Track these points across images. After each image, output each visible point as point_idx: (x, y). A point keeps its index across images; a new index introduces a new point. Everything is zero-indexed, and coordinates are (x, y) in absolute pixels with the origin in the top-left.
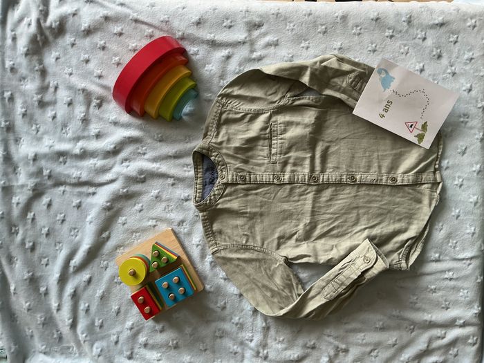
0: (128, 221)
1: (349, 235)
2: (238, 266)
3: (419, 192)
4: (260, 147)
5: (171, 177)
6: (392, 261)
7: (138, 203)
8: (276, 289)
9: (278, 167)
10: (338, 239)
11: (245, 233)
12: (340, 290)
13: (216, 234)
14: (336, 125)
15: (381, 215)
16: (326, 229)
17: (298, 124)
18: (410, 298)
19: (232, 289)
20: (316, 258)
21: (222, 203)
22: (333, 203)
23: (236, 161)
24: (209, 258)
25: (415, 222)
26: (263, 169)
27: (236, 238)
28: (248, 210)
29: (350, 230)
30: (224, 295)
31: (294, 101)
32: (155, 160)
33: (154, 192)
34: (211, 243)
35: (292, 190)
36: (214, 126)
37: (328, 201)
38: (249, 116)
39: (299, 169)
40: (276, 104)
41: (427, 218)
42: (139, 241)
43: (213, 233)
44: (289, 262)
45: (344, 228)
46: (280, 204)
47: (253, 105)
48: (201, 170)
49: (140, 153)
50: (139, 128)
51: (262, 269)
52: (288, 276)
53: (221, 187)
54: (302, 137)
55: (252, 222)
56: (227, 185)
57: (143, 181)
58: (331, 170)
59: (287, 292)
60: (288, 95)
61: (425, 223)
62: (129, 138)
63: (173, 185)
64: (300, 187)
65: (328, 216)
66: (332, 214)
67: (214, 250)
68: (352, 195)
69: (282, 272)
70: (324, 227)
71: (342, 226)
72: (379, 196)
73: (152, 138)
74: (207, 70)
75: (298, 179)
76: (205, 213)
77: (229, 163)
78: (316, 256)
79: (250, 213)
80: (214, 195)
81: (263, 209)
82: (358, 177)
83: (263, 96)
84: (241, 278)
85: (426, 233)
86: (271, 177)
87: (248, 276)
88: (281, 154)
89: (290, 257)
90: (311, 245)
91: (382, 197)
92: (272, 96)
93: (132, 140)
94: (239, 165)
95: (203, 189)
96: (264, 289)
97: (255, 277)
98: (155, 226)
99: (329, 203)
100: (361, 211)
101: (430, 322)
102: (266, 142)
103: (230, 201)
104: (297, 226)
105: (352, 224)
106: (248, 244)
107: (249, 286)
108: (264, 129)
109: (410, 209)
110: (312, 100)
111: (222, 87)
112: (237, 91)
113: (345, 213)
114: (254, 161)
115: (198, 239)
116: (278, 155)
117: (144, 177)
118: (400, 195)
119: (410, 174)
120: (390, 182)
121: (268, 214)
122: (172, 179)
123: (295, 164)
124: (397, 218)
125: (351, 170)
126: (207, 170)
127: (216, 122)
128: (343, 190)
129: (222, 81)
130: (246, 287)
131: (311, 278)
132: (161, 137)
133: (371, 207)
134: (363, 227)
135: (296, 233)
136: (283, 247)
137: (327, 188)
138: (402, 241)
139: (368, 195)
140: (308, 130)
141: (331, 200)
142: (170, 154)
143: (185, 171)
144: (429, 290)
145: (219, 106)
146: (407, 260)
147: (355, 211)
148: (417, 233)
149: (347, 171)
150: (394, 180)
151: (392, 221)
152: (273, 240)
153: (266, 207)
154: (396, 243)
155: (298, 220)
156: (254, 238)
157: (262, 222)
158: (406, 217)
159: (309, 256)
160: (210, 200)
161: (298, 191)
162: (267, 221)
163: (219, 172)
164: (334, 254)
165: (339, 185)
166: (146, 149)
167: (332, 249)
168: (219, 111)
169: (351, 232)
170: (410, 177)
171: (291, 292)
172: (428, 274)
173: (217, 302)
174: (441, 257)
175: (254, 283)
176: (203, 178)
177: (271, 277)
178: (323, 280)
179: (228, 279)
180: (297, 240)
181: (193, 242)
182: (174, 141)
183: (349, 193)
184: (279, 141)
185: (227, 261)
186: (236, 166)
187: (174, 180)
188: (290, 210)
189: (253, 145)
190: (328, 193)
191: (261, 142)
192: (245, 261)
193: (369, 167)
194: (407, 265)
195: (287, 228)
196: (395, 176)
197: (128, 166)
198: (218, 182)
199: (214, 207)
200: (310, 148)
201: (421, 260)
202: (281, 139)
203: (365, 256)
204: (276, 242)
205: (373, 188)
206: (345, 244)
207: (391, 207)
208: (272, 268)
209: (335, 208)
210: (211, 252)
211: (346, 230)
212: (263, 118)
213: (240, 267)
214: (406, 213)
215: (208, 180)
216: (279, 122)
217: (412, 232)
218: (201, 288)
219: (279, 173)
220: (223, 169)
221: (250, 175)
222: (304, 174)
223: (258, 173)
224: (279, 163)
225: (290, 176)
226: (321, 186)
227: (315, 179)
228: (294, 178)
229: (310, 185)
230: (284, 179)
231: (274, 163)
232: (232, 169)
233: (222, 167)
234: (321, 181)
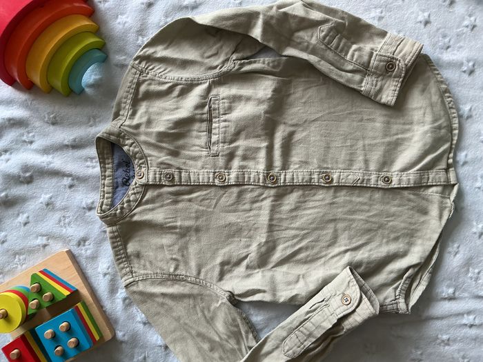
0: (9, 238)
1: (323, 260)
2: (162, 304)
3: (424, 199)
4: (195, 133)
5: (69, 175)
6: (385, 299)
7: (23, 213)
8: (217, 339)
9: (221, 161)
10: (306, 267)
11: (174, 256)
12: (308, 344)
13: (132, 257)
14: (303, 100)
15: (369, 231)
16: (289, 252)
17: (248, 99)
18: (411, 353)
19: (154, 338)
20: (274, 295)
21: (140, 213)
22: (300, 213)
23: (160, 152)
24: (122, 293)
25: (419, 242)
26: (200, 163)
27: (160, 264)
28: (179, 224)
29: (324, 253)
30: (144, 347)
31: (242, 65)
32: (46, 151)
33: (44, 197)
34: (124, 271)
35: (240, 194)
36: (129, 101)
37: (292, 211)
38: (178, 88)
39: (251, 164)
40: (217, 71)
41: (436, 236)
42: (24, 266)
43: (128, 257)
44: (235, 301)
45: (315, 251)
46: (223, 215)
47: (185, 71)
48: (110, 166)
49: (25, 141)
50: (24, 105)
51: (198, 307)
52: (234, 320)
53: (139, 190)
54: (255, 118)
55: (183, 240)
56: (147, 187)
57: (29, 181)
58: (297, 166)
59: (232, 344)
60: (234, 57)
61: (433, 243)
62: (10, 120)
63: (71, 186)
64: (252, 190)
65: (293, 232)
66: (297, 229)
67: (128, 281)
68: (327, 202)
69: (226, 314)
70: (285, 249)
71: (313, 248)
72: (365, 204)
73: (42, 119)
74: (119, 23)
75: (249, 178)
76: (114, 228)
77: (150, 156)
78: (274, 291)
79: (181, 227)
80: (129, 201)
81: (199, 222)
82: (335, 176)
83: (199, 59)
84: (166, 322)
85: (435, 258)
86: (211, 176)
87: (178, 319)
88: (224, 142)
89: (236, 293)
90: (268, 274)
91: (371, 205)
92: (212, 59)
93: (15, 123)
94: (164, 158)
95: (114, 193)
96: (199, 340)
97: (187, 321)
98: (45, 246)
99: (294, 214)
100: (341, 225)
102: (204, 126)
103: (153, 209)
104: (248, 246)
105: (327, 243)
106: (178, 272)
107: (179, 333)
108: (200, 106)
109: (410, 223)
110: (268, 64)
111: (140, 46)
112: (161, 52)
113: (316, 229)
114: (187, 153)
115: (105, 266)
116: (221, 145)
117: (30, 176)
118: (396, 202)
119: (411, 171)
120: (381, 184)
121: (208, 229)
122: (70, 178)
123: (245, 158)
124: (392, 236)
125: (325, 166)
126: (119, 165)
127: (130, 96)
128: (314, 195)
129: (140, 38)
130: (174, 336)
131: (268, 324)
132: (55, 117)
133: (353, 220)
134: (343, 248)
135: (246, 257)
136: (227, 276)
137: (292, 192)
138: (399, 270)
139: (351, 202)
141: (296, 209)
142: (66, 142)
143: (88, 167)
144: (438, 341)
145: (135, 74)
146: (407, 296)
147: (332, 225)
148: (421, 258)
149: (319, 167)
150: (387, 180)
151: (385, 240)
152: (214, 267)
153: (204, 218)
154: (391, 272)
155: (250, 237)
156: (186, 263)
157: (198, 240)
158: (407, 235)
159: (264, 292)
160: (122, 208)
161: (249, 196)
162: (205, 239)
163: (137, 169)
164: (300, 289)
165: (308, 187)
166: (34, 136)
167: (297, 281)
168: (135, 81)
169: (326, 255)
170: (411, 177)
171: (238, 343)
172: (437, 318)
173: (132, 357)
174: (457, 294)
175: (186, 330)
176: (113, 177)
177: (210, 321)
178: (283, 328)
179: (149, 323)
180: (248, 267)
181: (99, 270)
182: (73, 124)
183: (323, 200)
184: (223, 124)
185: (147, 297)
186: (160, 160)
187: (73, 180)
188: (237, 224)
189: (186, 129)
190: (292, 199)
191: (197, 126)
192: (173, 297)
193: (351, 162)
194: (407, 305)
195: (233, 249)
196: (388, 174)
197: (8, 160)
198: (133, 183)
199: (128, 219)
200: (266, 134)
201: (428, 298)
202: (225, 121)
203: (344, 294)
204: (217, 270)
205: (357, 191)
206: (317, 273)
207: (383, 220)
208: (212, 308)
209: (303, 220)
210: (124, 284)
211: (317, 254)
212: (199, 91)
213: (166, 306)
214: (405, 228)
215: (120, 180)
216: (221, 96)
217: (414, 258)
218: (108, 335)
219: (223, 170)
220: (142, 164)
221: (180, 173)
222: (257, 172)
223: (192, 170)
224: (222, 156)
225: (238, 175)
226: (282, 188)
227: (273, 179)
228: (244, 177)
229: (266, 187)
230: (229, 179)
231: (215, 156)
232: (154, 164)
233: (141, 161)
234: (282, 181)
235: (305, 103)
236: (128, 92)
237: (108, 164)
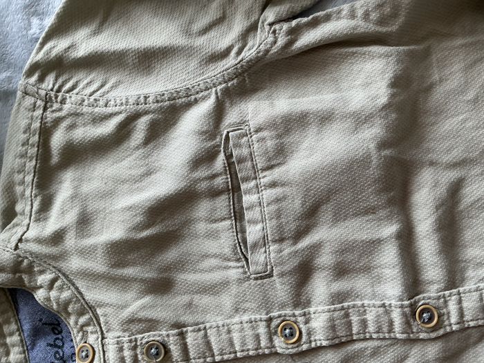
4: (201, 227)
9: (280, 289)
14: (470, 95)
17: (325, 118)
31: (294, 33)
36: (29, 178)
38: (142, 123)
40: (231, 61)
48: (16, 338)
75: (364, 323)
86: (262, 330)
88: (281, 240)
92: (212, 33)
102: (222, 203)
108: (204, 158)
116: (273, 247)
126: (36, 334)
129: (35, 21)
140: (372, 134)
145: (34, 108)
168: (36, 125)
184: (268, 194)
191: (203, 208)
200: (390, 202)
202: (273, 185)
212: (193, 120)
216: (253, 124)
219: (288, 311)
220: (87, 324)
221: (182, 335)
222: (383, 305)
224: (282, 275)
225: (332, 320)
227: (431, 319)
228: (349, 324)
230: (309, 334)
231: (262, 278)
233: (82, 320)
234: (454, 319)
235: (476, 100)
236: (23, 156)
237: (11, 334)
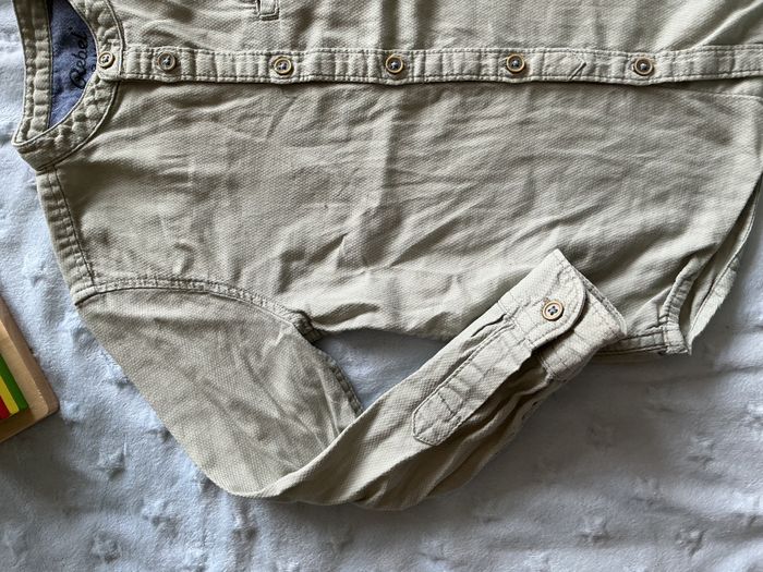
1: (502, 245)
2: (158, 343)
3: (722, 109)
6: (636, 323)
8: (275, 414)
9: (283, 29)
10: (466, 260)
11: (182, 241)
13: (93, 243)
15: (602, 181)
16: (430, 228)
18: (689, 443)
19: (141, 415)
20: (396, 315)
21: (107, 144)
22: (455, 145)
24: (72, 320)
25: (711, 202)
26: (236, 37)
27: (151, 257)
28: (191, 169)
29: (504, 231)
30: (120, 434)
34: (75, 272)
35: (325, 104)
37: (437, 140)
39: (348, 35)
41: (748, 188)
43: (83, 243)
44: (313, 331)
45: (486, 225)
46: (289, 150)
48: (44, 43)
51: (235, 352)
52: (310, 372)
53: (104, 93)
55: (204, 207)
56: (121, 86)
58: (450, 40)
59: (307, 425)
61: (741, 203)
64: (351, 96)
65: (439, 187)
66: (449, 179)
67: (83, 294)
68: (514, 118)
69: (293, 359)
70: (422, 222)
71: (481, 219)
72: (595, 122)
75: (345, 66)
76: (52, 177)
77: (127, 17)
78: (396, 307)
79: (196, 178)
80: (82, 118)
81: (237, 167)
82: (532, 61)
84: (166, 381)
85: (744, 236)
86: (261, 61)
87: (190, 374)
89: (315, 313)
90: (384, 277)
91: (608, 125)
94: (156, 20)
95: (53, 103)
96: (235, 415)
97: (210, 377)
99: (442, 147)
100: (542, 171)
101: (754, 518)
103: (135, 138)
104: (343, 219)
105: (512, 210)
106: (191, 275)
107: (192, 403)
109: (692, 163)
113: (489, 179)
114: (209, 14)
115: (37, 261)
118: (662, 118)
119: (696, 47)
120: (631, 76)
121: (255, 183)
123: (335, 22)
124: (653, 191)
125: (511, 39)
126: (64, 42)
128: (486, 105)
130: (182, 409)
131: (386, 379)
133: (569, 159)
134: (546, 219)
135: (337, 242)
136: (297, 284)
137: (437, 99)
138: (668, 263)
139: (565, 118)
141: (447, 136)
144: (748, 418)
146: (684, 320)
147: (522, 172)
148: (715, 235)
149: (499, 41)
150: (645, 67)
151: (636, 202)
152: (268, 264)
153: (248, 158)
154: (649, 268)
155: (347, 200)
156: (209, 255)
157: (235, 208)
158: (681, 189)
159: (374, 309)
160: (67, 132)
161: (344, 108)
162: (250, 204)
163: (100, 49)
164: (452, 303)
165: (472, 85)
167: (446, 289)
169: (508, 236)
170: (696, 59)
171: (319, 421)
172: (747, 370)
173: (95, 455)
175: (208, 396)
176: (52, 70)
177: (261, 378)
178: (413, 382)
179: (129, 383)
180: (341, 263)
181: (24, 271)
183: (505, 115)
185: (124, 326)
186: (148, 25)
188: (319, 170)
190: (437, 116)
192: (181, 327)
193: (566, 31)
194: (685, 337)
195: (313, 225)
196: (647, 56)
198: (92, 79)
199: (80, 157)
201: (726, 325)
204: (276, 269)
205: (579, 95)
206: (486, 271)
207: (634, 157)
208: (265, 350)
209: (462, 160)
210: (75, 298)
211: (489, 232)
213: (165, 347)
214: (680, 175)
215: (65, 74)
217: (702, 232)
218: (41, 408)
219: (287, 51)
220: (112, 36)
221: (193, 54)
222: (362, 52)
223: (219, 50)
224: (286, 16)
225: (319, 58)
226: (416, 89)
227: (397, 67)
228: (333, 66)
229: (380, 87)
230: (300, 70)
231: (268, 19)
232: (137, 35)
233: (108, 32)
234: (416, 72)
237: (41, 39)
